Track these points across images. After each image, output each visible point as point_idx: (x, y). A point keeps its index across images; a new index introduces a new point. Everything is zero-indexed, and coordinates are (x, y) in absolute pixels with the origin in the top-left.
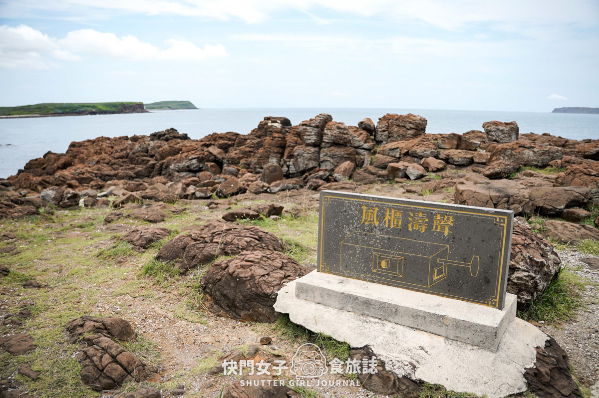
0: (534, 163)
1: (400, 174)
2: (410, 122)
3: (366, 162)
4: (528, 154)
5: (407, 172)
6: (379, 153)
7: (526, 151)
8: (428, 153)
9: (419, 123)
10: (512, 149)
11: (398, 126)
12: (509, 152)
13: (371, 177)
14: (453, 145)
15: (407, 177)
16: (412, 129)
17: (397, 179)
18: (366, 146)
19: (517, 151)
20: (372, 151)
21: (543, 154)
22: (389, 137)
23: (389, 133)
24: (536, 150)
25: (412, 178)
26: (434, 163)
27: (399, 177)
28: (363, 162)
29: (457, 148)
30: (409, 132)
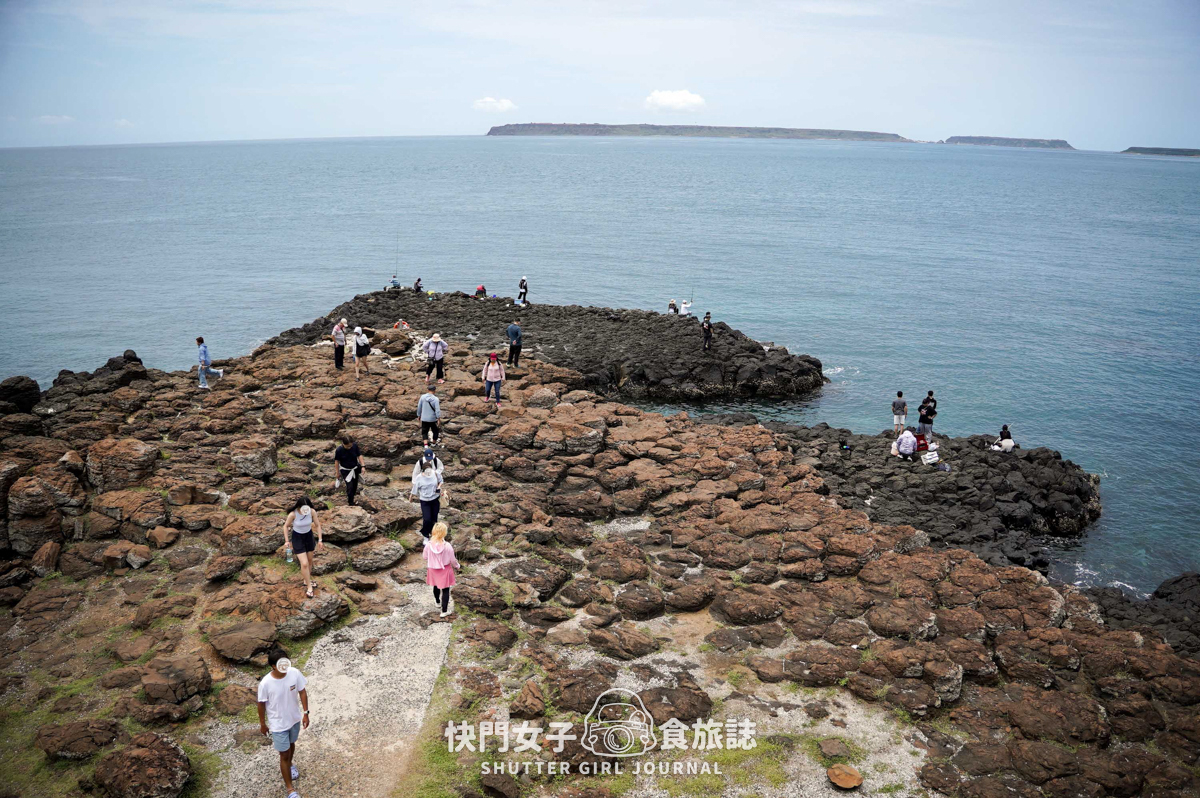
0: (263, 551)
1: (120, 564)
2: (131, 462)
3: (77, 530)
4: (254, 541)
5: (128, 560)
6: (94, 510)
7: (253, 538)
8: (154, 521)
9: (144, 461)
10: (239, 535)
11: (116, 466)
12: (235, 539)
13: (85, 566)
14: (187, 499)
15: (128, 565)
16: (133, 470)
17: (117, 572)
18: (74, 501)
19: (244, 537)
20: (84, 507)
21: (270, 539)
22: (106, 483)
23: (105, 477)
24: (262, 536)
25: (135, 567)
26: (163, 533)
27: (118, 568)
28: (73, 530)
29: (192, 503)
30: (132, 474)
